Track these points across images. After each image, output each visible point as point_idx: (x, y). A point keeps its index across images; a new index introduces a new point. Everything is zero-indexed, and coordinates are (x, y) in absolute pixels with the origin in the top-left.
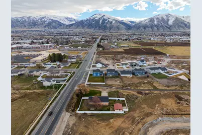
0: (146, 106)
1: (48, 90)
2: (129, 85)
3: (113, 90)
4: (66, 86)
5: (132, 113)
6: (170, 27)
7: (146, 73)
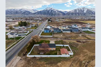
0: (87, 51)
1: (11, 40)
2: (70, 37)
3: (58, 40)
4: (25, 38)
5: (77, 56)
6: (85, 14)
7: (79, 31)
